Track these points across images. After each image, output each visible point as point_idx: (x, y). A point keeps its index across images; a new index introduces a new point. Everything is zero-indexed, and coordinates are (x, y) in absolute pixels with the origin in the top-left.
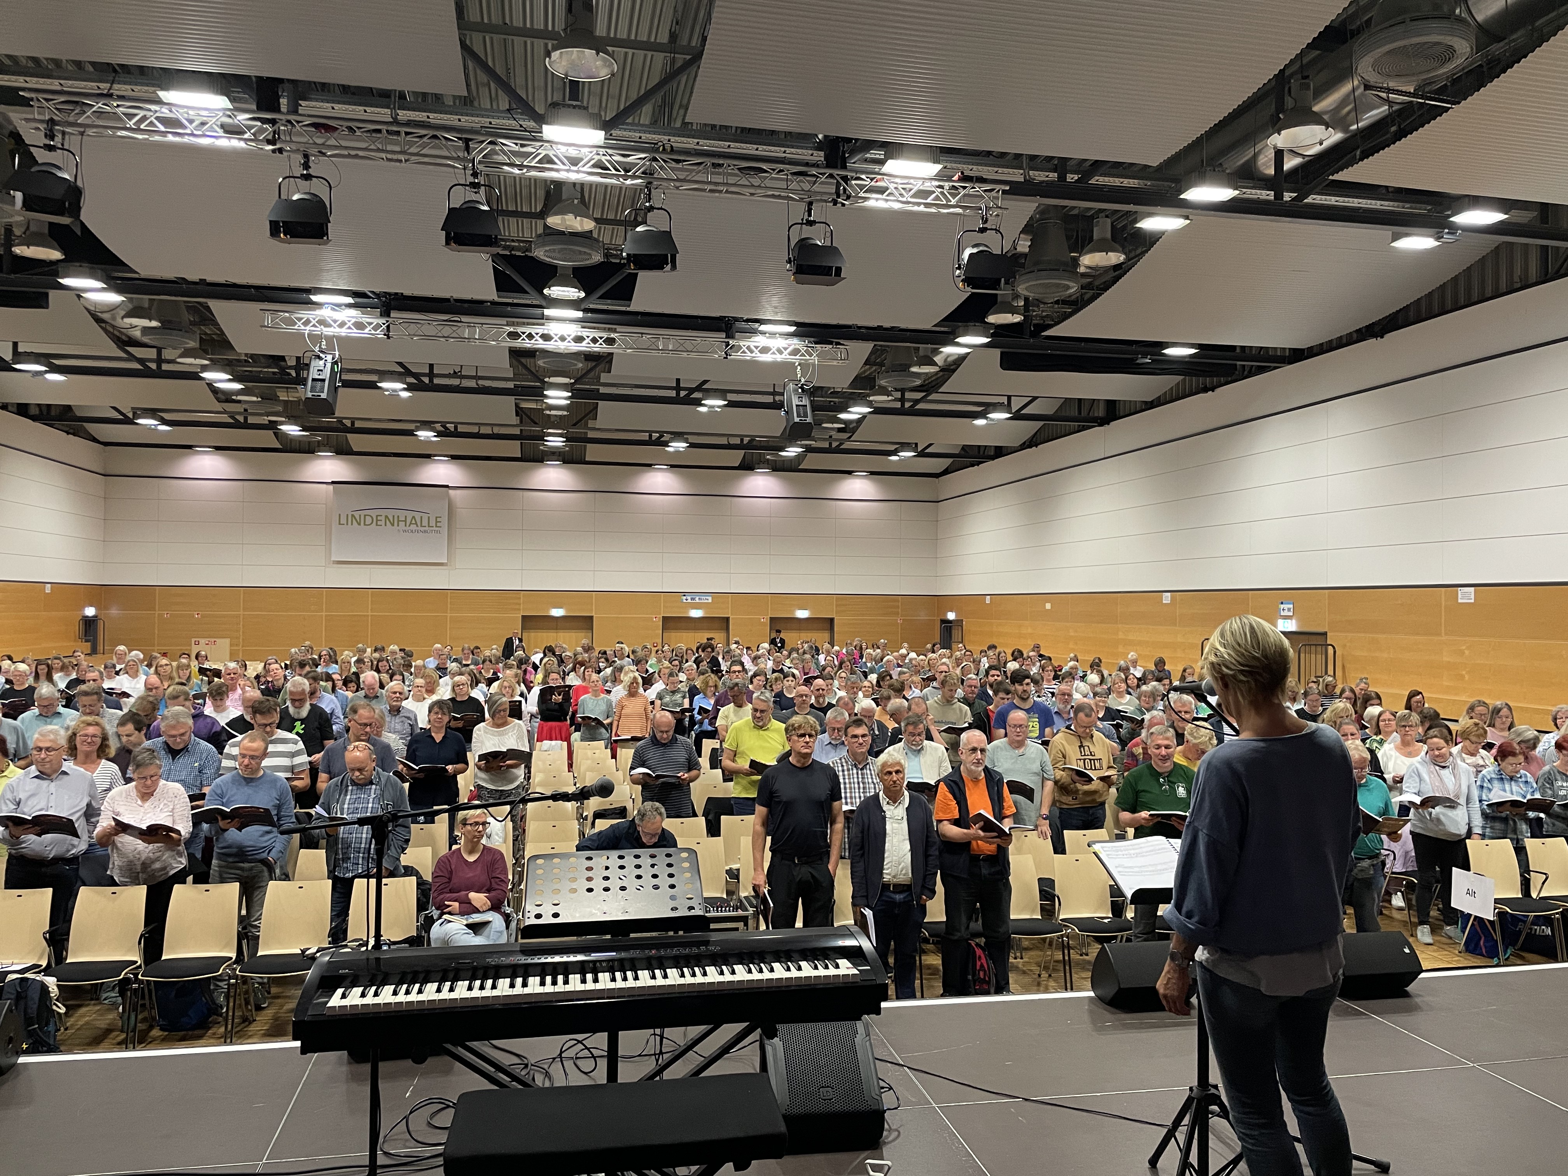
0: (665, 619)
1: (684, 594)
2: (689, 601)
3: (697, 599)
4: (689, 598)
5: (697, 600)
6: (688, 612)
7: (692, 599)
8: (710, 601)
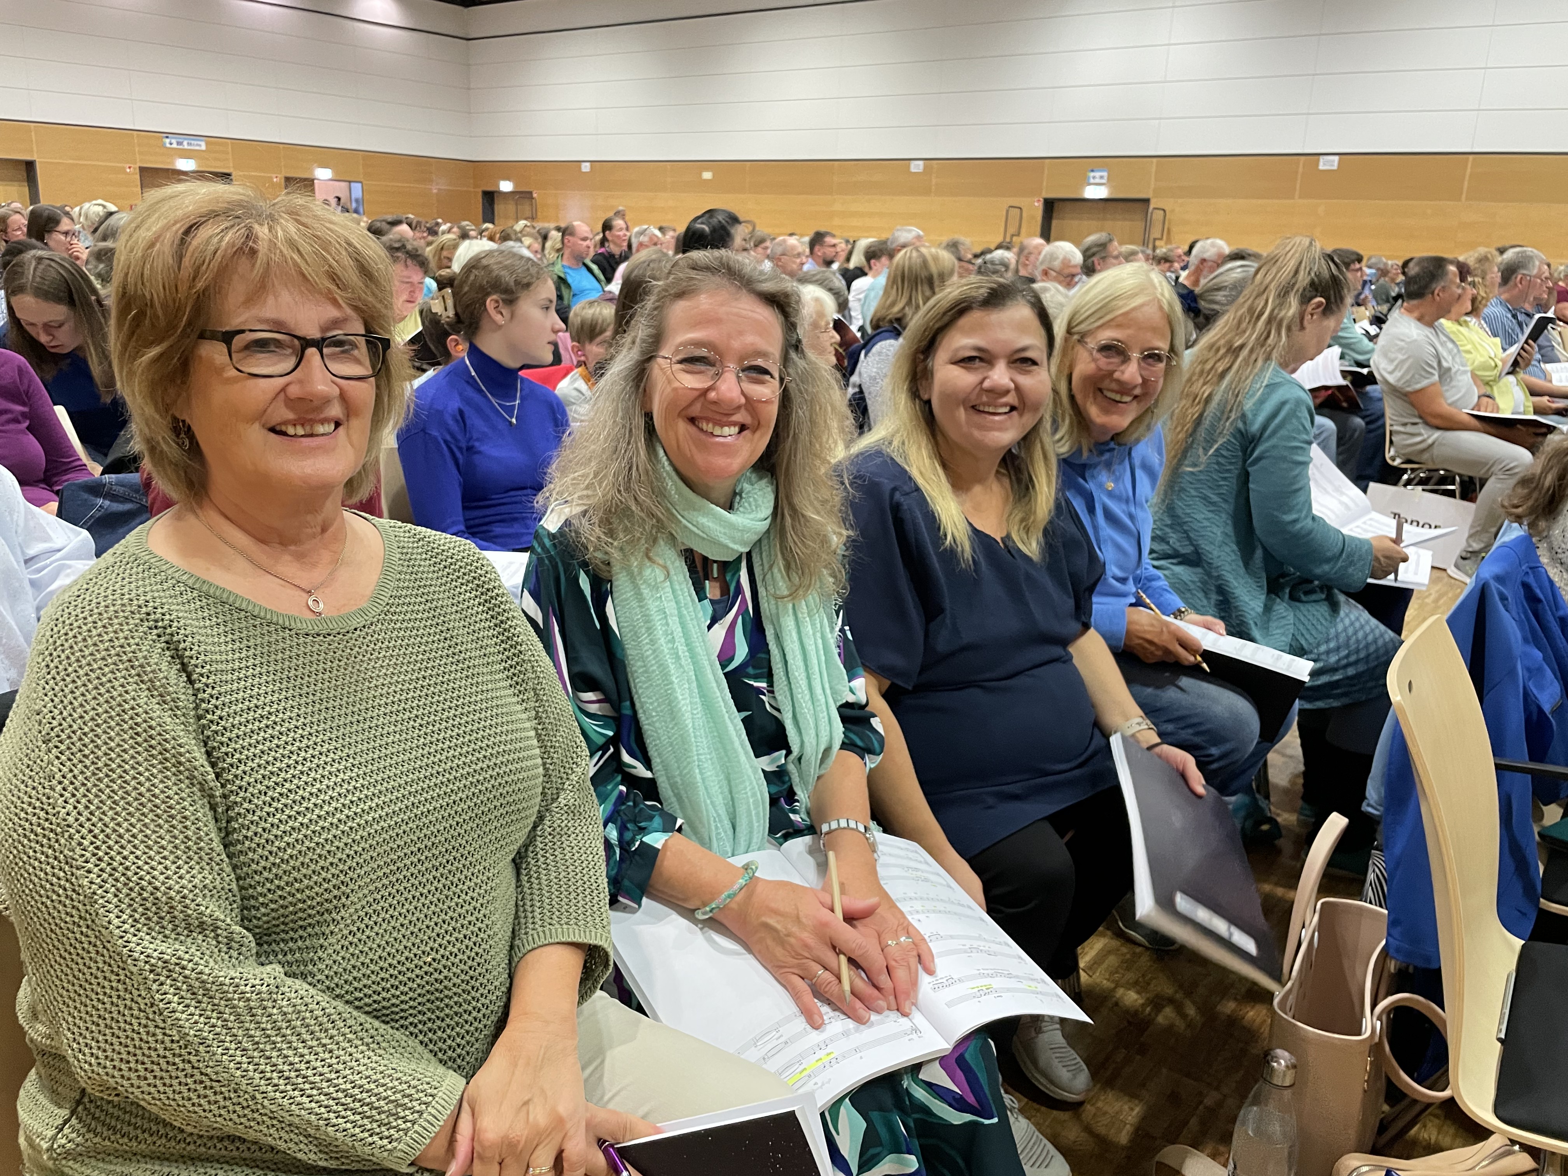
0: (142, 170)
1: (168, 135)
2: (175, 146)
3: (185, 143)
4: (174, 141)
5: (186, 147)
6: (173, 163)
7: (178, 143)
8: (203, 147)
